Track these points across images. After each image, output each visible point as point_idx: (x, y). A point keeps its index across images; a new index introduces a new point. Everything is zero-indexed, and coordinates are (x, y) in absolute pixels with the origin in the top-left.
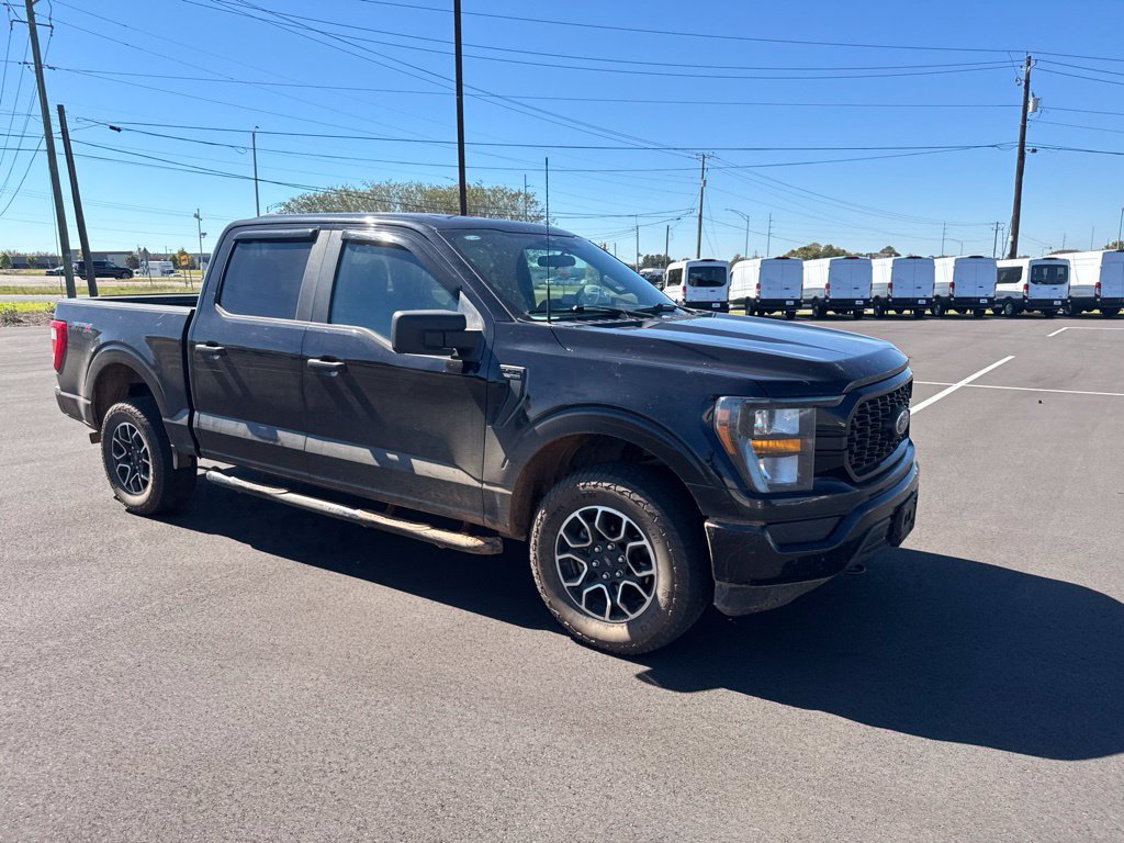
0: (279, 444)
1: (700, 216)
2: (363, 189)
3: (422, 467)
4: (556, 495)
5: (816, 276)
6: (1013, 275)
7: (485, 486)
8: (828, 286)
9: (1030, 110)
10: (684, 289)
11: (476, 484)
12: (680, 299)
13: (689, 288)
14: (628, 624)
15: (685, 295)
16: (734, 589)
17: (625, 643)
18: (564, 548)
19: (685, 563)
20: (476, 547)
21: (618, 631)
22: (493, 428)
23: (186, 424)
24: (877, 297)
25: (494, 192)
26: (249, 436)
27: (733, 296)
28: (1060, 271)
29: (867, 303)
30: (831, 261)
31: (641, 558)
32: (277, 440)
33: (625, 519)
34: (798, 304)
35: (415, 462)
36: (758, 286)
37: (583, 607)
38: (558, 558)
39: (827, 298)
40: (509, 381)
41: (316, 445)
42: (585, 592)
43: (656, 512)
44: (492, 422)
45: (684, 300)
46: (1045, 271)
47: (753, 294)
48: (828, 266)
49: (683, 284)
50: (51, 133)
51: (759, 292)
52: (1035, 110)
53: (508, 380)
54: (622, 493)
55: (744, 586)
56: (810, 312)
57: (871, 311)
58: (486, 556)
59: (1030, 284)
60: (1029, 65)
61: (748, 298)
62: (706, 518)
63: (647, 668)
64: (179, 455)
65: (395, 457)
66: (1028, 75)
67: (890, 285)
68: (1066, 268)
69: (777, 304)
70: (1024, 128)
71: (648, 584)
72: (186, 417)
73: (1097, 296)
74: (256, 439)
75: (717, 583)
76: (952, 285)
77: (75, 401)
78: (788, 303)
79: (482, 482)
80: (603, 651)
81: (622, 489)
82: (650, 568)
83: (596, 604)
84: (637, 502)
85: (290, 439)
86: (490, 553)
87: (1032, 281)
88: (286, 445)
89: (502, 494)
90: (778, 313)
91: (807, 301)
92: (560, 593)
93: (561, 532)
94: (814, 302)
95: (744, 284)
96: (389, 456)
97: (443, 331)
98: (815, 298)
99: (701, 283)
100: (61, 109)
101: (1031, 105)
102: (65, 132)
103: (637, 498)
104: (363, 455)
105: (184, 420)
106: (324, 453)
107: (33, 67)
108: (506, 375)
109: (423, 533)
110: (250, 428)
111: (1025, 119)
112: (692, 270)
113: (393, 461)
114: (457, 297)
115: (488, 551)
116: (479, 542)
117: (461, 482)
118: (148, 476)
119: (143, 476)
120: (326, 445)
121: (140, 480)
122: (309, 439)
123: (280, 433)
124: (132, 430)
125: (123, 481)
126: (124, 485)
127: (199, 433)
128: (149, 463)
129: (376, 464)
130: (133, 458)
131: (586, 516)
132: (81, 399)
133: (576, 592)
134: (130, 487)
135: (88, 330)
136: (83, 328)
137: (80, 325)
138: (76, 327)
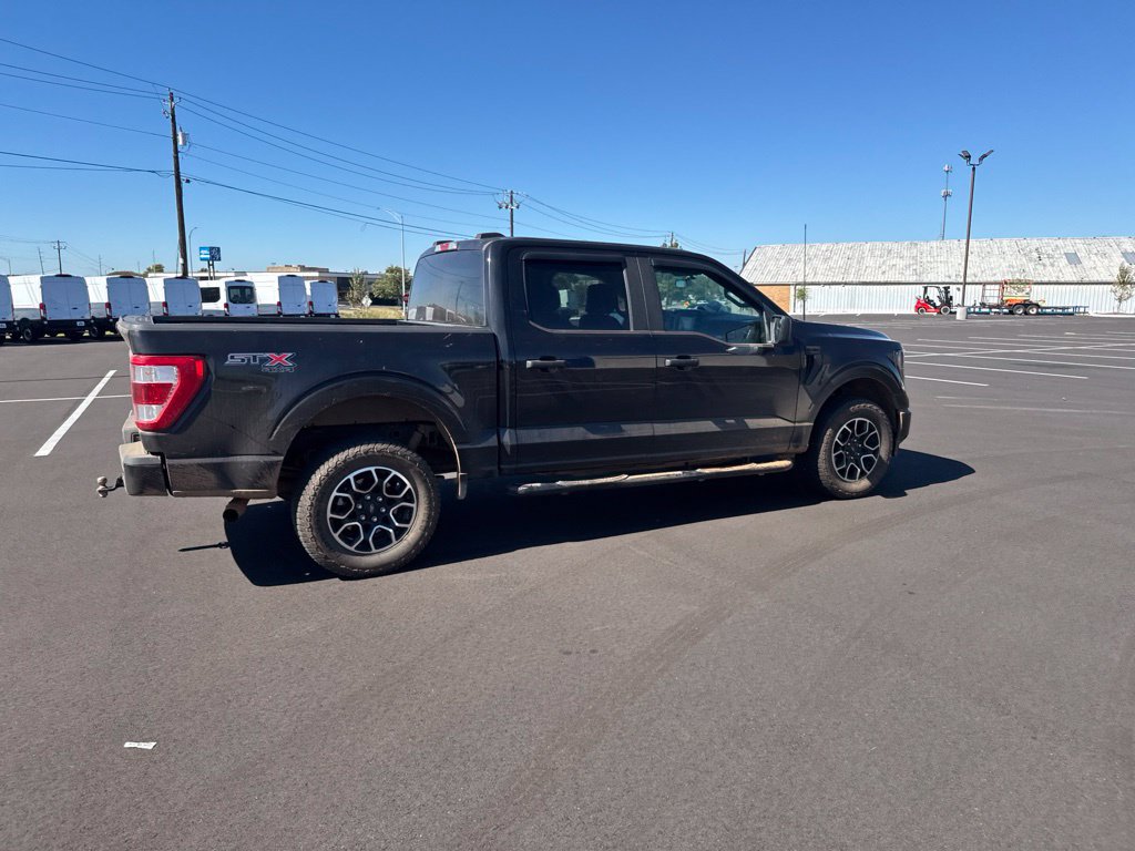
0: (628, 436)
3: (753, 423)
6: (211, 295)
7: (797, 424)
9: (180, 142)
11: (792, 424)
14: (868, 478)
18: (837, 448)
21: (864, 484)
22: (802, 387)
23: (496, 444)
24: (96, 318)
26: (591, 436)
28: (248, 291)
31: (874, 441)
33: (868, 422)
35: (748, 421)
37: (846, 479)
38: (834, 455)
40: (812, 357)
41: (662, 429)
42: (847, 470)
44: (804, 383)
46: (238, 292)
52: (185, 143)
53: (812, 355)
59: (230, 304)
60: (172, 100)
62: (901, 410)
65: (732, 421)
66: (173, 109)
67: (109, 305)
68: (252, 289)
70: (176, 158)
71: (876, 452)
72: (495, 437)
73: (280, 314)
76: (165, 304)
79: (794, 422)
82: (878, 444)
83: (852, 475)
85: (635, 429)
87: (231, 301)
88: (636, 435)
89: (807, 427)
93: (836, 440)
96: (728, 421)
98: (28, 320)
101: (180, 138)
104: (708, 426)
106: (675, 432)
108: (813, 352)
110: (588, 430)
111: (176, 151)
113: (732, 424)
116: (789, 462)
117: (780, 426)
118: (408, 522)
119: (397, 524)
120: (672, 425)
121: (391, 531)
122: (655, 425)
123: (624, 427)
124: (383, 475)
125: (351, 544)
126: (352, 549)
127: (517, 448)
128: (414, 505)
129: (719, 430)
130: (365, 511)
131: (850, 426)
132: (245, 458)
133: (842, 472)
134: (365, 547)
135: (282, 361)
136: (263, 360)
137: (255, 357)
138: (243, 360)
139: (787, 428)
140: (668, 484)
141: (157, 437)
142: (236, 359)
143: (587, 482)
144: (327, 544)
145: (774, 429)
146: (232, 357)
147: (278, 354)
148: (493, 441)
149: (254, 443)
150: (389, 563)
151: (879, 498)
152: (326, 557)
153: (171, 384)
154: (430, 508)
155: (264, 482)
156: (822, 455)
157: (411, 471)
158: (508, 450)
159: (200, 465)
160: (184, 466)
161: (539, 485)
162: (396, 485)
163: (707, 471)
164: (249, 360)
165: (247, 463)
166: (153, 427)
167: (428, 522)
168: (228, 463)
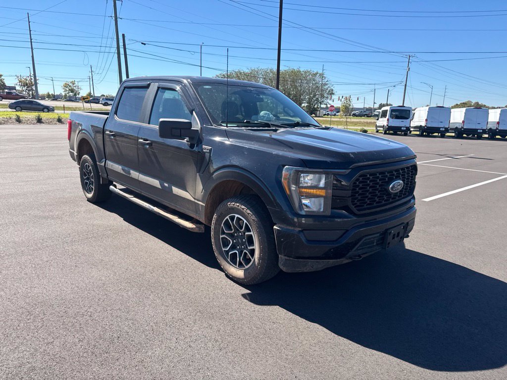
0: (131, 176)
1: (406, 85)
2: (247, 71)
3: (176, 190)
4: (221, 208)
5: (457, 117)
7: (196, 201)
8: (463, 122)
10: (388, 120)
11: (193, 200)
12: (385, 125)
13: (391, 120)
14: (245, 270)
15: (388, 123)
16: (287, 259)
17: (242, 279)
18: (223, 233)
19: (266, 244)
20: (192, 228)
21: (239, 273)
22: (199, 175)
23: (103, 165)
24: (490, 129)
25: (305, 72)
26: (122, 172)
27: (413, 124)
29: (484, 132)
30: (466, 109)
31: (251, 241)
32: (130, 174)
33: (245, 221)
34: (447, 130)
35: (174, 188)
36: (426, 120)
37: (229, 260)
38: (221, 236)
39: (462, 128)
41: (141, 178)
42: (230, 253)
43: (256, 219)
44: (199, 172)
45: (387, 125)
47: (423, 124)
48: (464, 112)
49: (387, 117)
50: (119, 46)
51: (427, 123)
53: (205, 153)
54: (243, 209)
55: (291, 259)
56: (453, 134)
57: (486, 136)
58: (197, 233)
61: (421, 126)
62: (275, 224)
63: (249, 292)
64: (102, 178)
65: (167, 185)
67: (498, 123)
69: (437, 130)
71: (252, 252)
72: (104, 162)
74: (124, 173)
75: (280, 256)
77: (74, 153)
78: (441, 129)
79: (195, 199)
80: (235, 281)
81: (244, 207)
82: (253, 246)
83: (233, 259)
84: (248, 214)
85: (134, 174)
86: (198, 232)
88: (133, 177)
89: (202, 206)
90: (436, 134)
91: (452, 129)
92: (221, 253)
93: (222, 225)
94: (456, 130)
95: (420, 118)
96: (165, 184)
97: (181, 129)
98: (457, 128)
99: (397, 117)
100: (123, 35)
102: (124, 45)
103: (249, 212)
104: (156, 183)
105: (103, 164)
106: (145, 181)
107: (114, 18)
108: (204, 150)
109: (174, 220)
110: (122, 168)
112: (392, 111)
113: (166, 187)
114: (192, 113)
115: (197, 231)
116: (194, 226)
117: (188, 198)
120: (146, 177)
122: (140, 175)
123: (132, 172)
129: (161, 188)
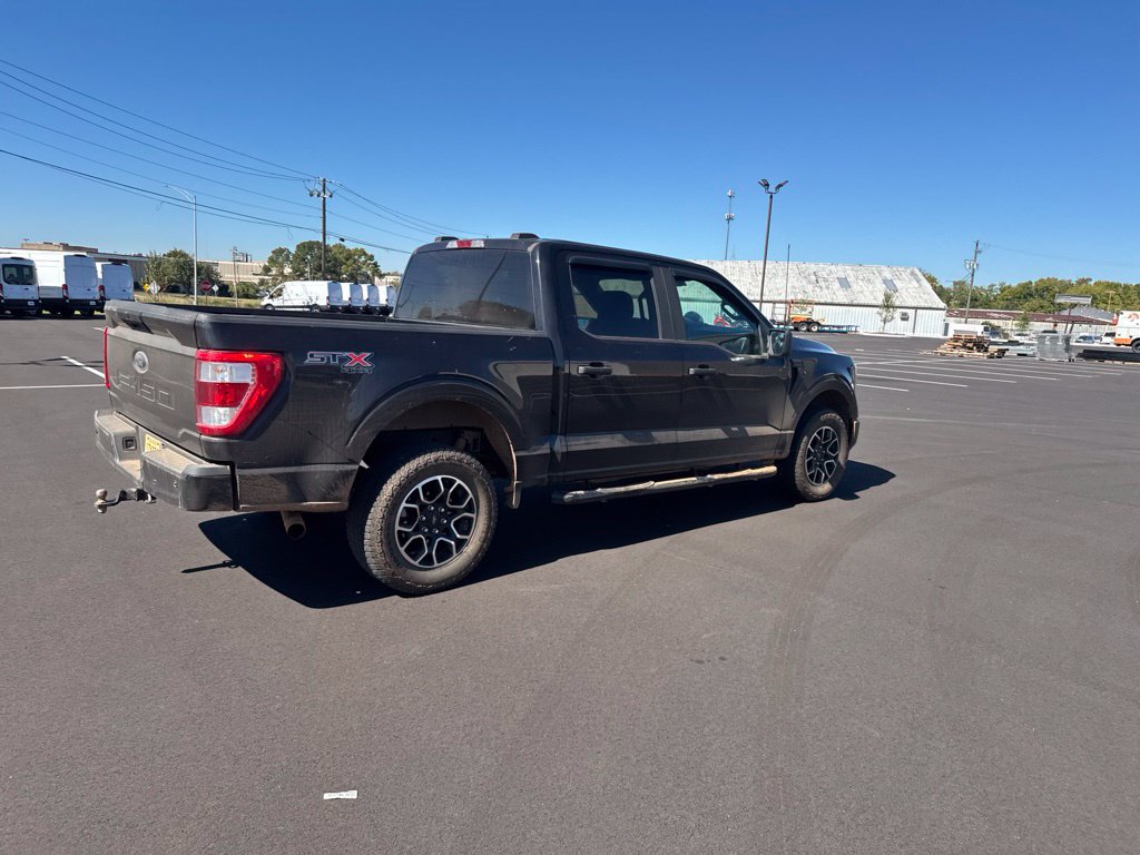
0: (656, 443)
3: (752, 431)
7: (783, 432)
11: (778, 432)
14: (830, 482)
17: (831, 491)
18: (810, 454)
21: (825, 488)
22: (790, 397)
23: (549, 451)
26: (628, 444)
31: (835, 448)
32: (652, 439)
33: (832, 430)
35: (747, 429)
37: (814, 483)
38: (807, 461)
40: (796, 369)
41: (683, 436)
44: (790, 393)
62: (854, 420)
68: (31, 268)
71: (836, 458)
72: (548, 444)
74: (634, 445)
79: (781, 430)
82: (838, 450)
83: (818, 481)
85: (663, 437)
88: (663, 442)
89: (790, 434)
93: (809, 445)
96: (733, 429)
104: (717, 433)
106: (693, 439)
110: (627, 437)
113: (736, 431)
117: (770, 434)
118: (467, 533)
119: (458, 536)
120: (692, 432)
121: (453, 543)
122: (678, 433)
123: (655, 434)
124: (448, 483)
125: (415, 558)
126: (416, 563)
127: (567, 455)
128: (474, 516)
130: (428, 523)
131: (820, 433)
132: (319, 468)
133: (811, 476)
134: (428, 561)
135: (360, 361)
136: (343, 360)
137: (334, 356)
138: (322, 359)
139: (775, 435)
140: (686, 490)
141: (228, 444)
142: (315, 358)
143: (622, 489)
144: (395, 560)
145: (767, 436)
146: (312, 356)
147: (357, 353)
148: (545, 449)
149: (329, 450)
150: (451, 578)
151: (836, 501)
152: (393, 574)
153: (247, 385)
154: (490, 518)
155: (337, 493)
156: (799, 461)
157: (475, 480)
158: (559, 457)
159: (272, 475)
160: (256, 477)
161: (582, 492)
162: (459, 495)
163: (716, 477)
164: (329, 359)
165: (322, 472)
166: (225, 433)
167: (487, 533)
168: (301, 473)
